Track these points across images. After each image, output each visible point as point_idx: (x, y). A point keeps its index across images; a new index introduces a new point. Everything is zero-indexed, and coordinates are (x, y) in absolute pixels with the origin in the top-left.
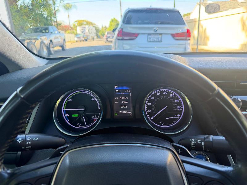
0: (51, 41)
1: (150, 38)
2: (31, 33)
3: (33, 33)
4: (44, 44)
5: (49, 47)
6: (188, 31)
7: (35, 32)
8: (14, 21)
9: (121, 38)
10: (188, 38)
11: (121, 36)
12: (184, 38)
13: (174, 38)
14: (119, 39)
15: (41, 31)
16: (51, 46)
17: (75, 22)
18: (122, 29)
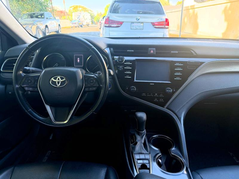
0: (47, 26)
1: (133, 26)
2: (28, 18)
3: (29, 18)
4: (40, 29)
5: (44, 32)
6: (167, 20)
7: (31, 18)
8: (11, 6)
9: (107, 25)
10: (167, 27)
11: (107, 24)
12: (164, 26)
13: (154, 26)
14: (106, 26)
15: (37, 17)
16: (47, 31)
17: (71, 7)
18: (109, 17)
